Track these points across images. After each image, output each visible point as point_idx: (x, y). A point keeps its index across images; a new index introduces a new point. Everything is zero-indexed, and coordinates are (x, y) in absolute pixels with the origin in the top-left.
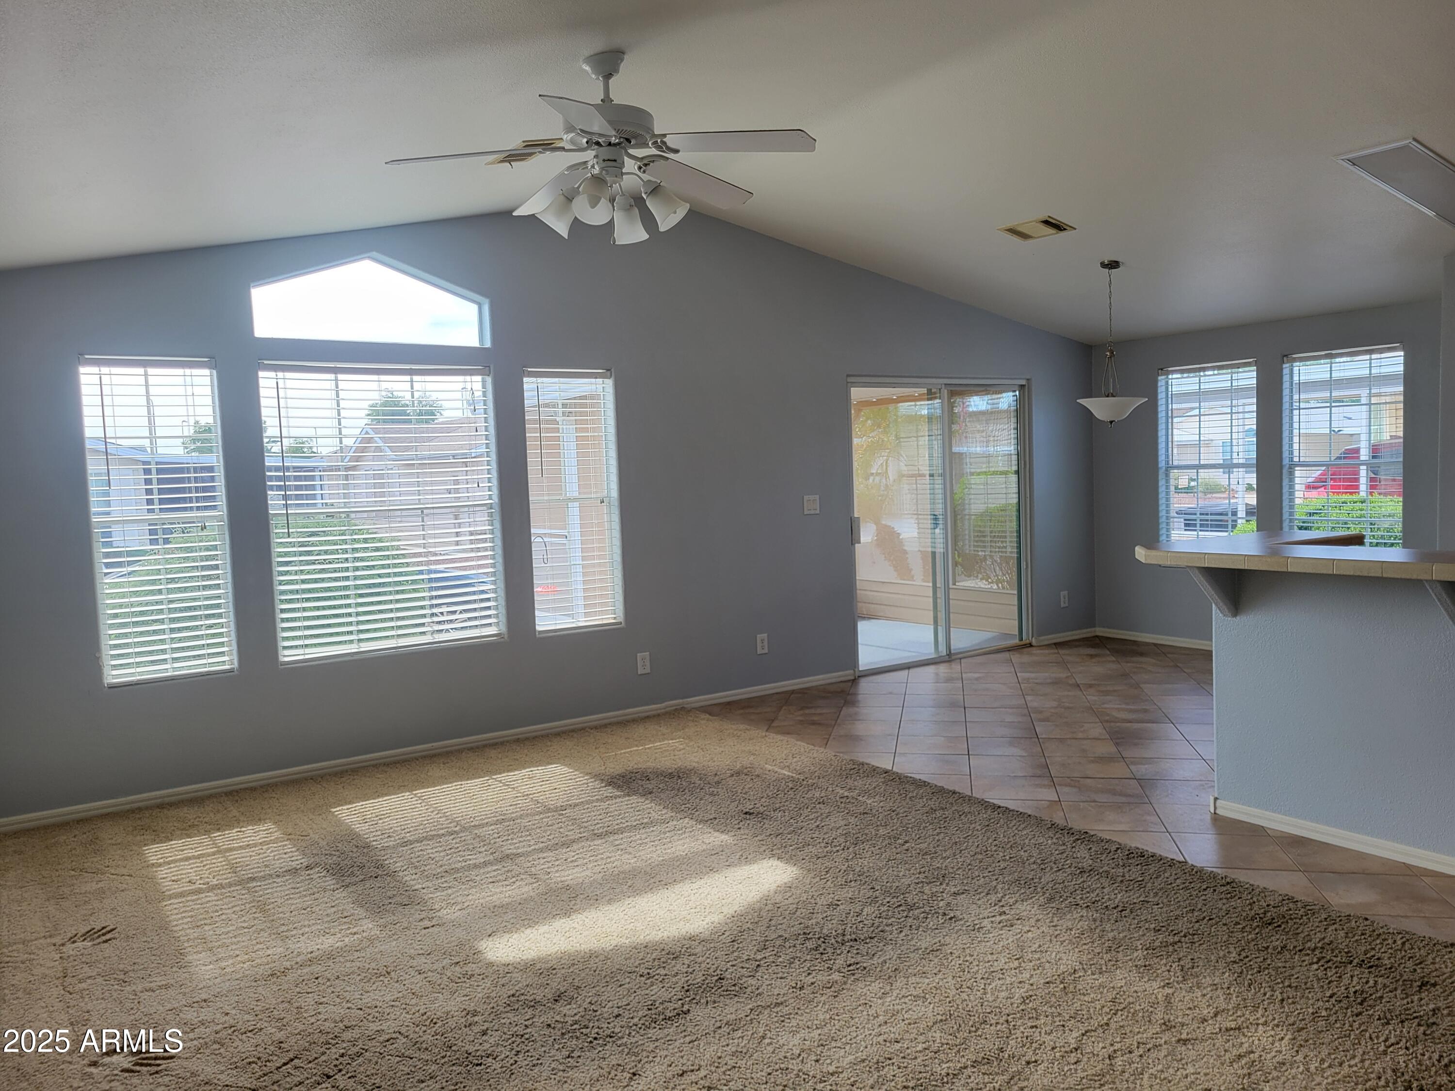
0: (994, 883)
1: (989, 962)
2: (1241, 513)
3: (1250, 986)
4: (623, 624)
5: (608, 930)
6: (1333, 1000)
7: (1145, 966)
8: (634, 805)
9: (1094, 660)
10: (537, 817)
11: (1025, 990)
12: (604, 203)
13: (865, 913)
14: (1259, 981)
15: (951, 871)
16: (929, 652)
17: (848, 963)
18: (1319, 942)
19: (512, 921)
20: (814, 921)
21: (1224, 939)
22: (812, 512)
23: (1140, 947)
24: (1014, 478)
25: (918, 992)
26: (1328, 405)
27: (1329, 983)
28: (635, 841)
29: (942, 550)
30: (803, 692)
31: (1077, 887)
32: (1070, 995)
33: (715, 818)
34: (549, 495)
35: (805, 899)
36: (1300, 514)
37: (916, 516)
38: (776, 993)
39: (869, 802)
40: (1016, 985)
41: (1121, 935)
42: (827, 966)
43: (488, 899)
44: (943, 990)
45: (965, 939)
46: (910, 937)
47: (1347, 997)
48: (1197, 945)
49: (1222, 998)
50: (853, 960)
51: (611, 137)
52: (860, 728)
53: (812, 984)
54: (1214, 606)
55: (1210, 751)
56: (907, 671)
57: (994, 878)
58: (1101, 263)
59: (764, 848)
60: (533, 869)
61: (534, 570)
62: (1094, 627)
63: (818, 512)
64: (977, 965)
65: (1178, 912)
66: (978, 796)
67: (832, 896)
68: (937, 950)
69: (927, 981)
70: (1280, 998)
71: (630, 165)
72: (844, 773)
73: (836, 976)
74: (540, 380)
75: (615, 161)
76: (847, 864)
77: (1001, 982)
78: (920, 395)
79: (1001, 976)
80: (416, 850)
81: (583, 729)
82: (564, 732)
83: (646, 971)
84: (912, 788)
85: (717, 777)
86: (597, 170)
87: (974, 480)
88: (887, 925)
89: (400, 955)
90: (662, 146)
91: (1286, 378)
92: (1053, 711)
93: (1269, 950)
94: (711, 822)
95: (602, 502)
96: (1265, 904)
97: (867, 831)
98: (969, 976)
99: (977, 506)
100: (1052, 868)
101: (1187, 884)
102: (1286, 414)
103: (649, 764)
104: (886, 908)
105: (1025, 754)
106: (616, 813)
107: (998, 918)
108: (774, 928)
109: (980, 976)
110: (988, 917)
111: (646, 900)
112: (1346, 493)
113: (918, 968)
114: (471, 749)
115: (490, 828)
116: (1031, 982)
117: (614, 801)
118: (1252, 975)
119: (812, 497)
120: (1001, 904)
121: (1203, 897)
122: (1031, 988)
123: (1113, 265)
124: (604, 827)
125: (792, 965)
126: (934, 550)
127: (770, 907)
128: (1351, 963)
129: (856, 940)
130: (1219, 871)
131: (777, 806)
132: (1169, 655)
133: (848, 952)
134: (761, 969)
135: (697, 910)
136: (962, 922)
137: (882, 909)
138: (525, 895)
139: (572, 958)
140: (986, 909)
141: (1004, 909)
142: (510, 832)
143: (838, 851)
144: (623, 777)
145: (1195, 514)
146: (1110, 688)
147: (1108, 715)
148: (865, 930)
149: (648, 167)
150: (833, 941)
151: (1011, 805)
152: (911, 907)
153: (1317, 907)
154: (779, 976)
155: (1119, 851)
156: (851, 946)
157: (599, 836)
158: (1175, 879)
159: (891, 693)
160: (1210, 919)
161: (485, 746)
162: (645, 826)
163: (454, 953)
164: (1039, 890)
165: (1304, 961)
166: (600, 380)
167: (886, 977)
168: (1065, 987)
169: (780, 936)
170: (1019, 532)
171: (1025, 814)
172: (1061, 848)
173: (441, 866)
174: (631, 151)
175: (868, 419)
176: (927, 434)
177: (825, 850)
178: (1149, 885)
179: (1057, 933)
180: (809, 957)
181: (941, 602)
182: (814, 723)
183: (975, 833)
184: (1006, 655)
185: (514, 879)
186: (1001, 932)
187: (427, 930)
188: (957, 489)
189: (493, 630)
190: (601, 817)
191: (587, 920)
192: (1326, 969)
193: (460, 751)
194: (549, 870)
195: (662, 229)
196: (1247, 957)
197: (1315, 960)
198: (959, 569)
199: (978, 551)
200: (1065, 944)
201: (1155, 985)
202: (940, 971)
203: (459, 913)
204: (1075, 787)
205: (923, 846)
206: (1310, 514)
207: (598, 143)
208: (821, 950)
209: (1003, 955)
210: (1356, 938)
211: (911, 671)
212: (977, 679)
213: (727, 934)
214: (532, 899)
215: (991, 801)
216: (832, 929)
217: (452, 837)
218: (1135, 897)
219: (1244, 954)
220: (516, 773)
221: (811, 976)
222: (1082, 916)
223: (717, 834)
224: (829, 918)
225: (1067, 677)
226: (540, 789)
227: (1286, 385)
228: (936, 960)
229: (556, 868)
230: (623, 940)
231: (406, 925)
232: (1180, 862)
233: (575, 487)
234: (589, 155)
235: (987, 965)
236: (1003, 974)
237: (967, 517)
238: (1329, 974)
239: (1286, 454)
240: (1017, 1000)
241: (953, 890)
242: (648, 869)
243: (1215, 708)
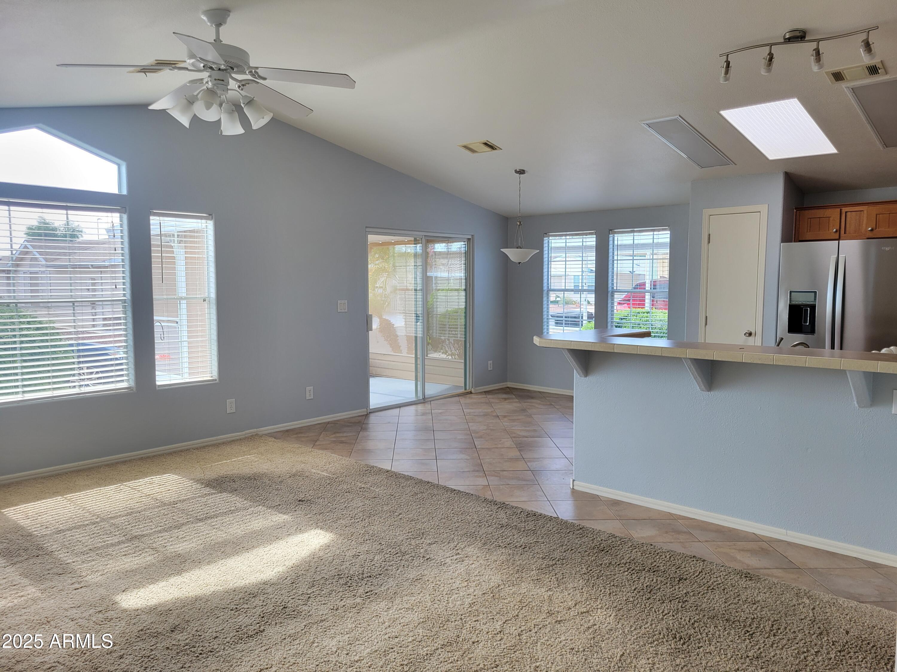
0: (453, 536)
1: (450, 584)
2: (585, 318)
3: (593, 586)
4: (217, 381)
5: (208, 582)
6: (636, 591)
7: (537, 580)
8: (224, 499)
9: (507, 401)
10: (156, 510)
11: (471, 599)
12: (215, 107)
13: (376, 559)
14: (598, 584)
15: (427, 530)
16: (411, 397)
17: (366, 591)
18: (628, 559)
19: (140, 580)
20: (344, 567)
21: (579, 561)
22: (343, 311)
23: (535, 569)
24: (463, 293)
25: (409, 605)
26: (631, 258)
27: (634, 582)
28: (226, 522)
29: (421, 335)
30: (335, 423)
31: (499, 535)
32: (496, 600)
33: (280, 505)
34: (167, 295)
35: (338, 553)
36: (616, 319)
37: (404, 314)
38: (320, 614)
39: (377, 490)
40: (466, 596)
41: (524, 562)
42: (353, 594)
43: (121, 567)
44: (424, 603)
45: (436, 571)
46: (403, 572)
47: (643, 589)
48: (565, 565)
49: (579, 595)
50: (369, 589)
51: (221, 65)
52: (371, 445)
53: (344, 606)
54: (575, 370)
55: (570, 453)
56: (399, 409)
57: (452, 533)
58: (515, 171)
59: (312, 522)
60: (154, 545)
61: (156, 344)
62: (507, 382)
63: (346, 310)
64: (443, 587)
65: (554, 547)
66: (442, 484)
67: (356, 550)
68: (420, 579)
69: (414, 598)
70: (609, 592)
71: (233, 84)
72: (362, 473)
73: (358, 600)
74: (161, 218)
75: (223, 80)
76: (364, 530)
77: (457, 595)
78: (408, 241)
79: (457, 592)
80: (68, 536)
81: (187, 450)
82: (175, 452)
83: (235, 607)
84: (403, 481)
85: (280, 478)
86: (210, 85)
87: (440, 293)
88: (389, 566)
89: (57, 609)
90: (254, 72)
91: (611, 242)
92: (484, 431)
93: (603, 566)
94: (278, 508)
95: (204, 300)
96: (600, 540)
97: (376, 509)
98: (439, 593)
99: (441, 309)
100: (485, 525)
101: (559, 531)
102: (610, 262)
103: (235, 472)
104: (388, 555)
105: (469, 458)
106: (212, 504)
107: (455, 557)
108: (318, 573)
109: (445, 593)
110: (449, 557)
111: (233, 560)
112: (639, 308)
113: (409, 591)
114: (108, 465)
115: (122, 519)
116: (474, 594)
117: (210, 497)
118: (594, 580)
119: (343, 302)
120: (456, 548)
121: (568, 538)
122: (475, 597)
123: (521, 172)
124: (204, 514)
125: (331, 596)
126: (416, 335)
127: (316, 560)
128: (644, 570)
129: (370, 576)
130: (575, 522)
131: (320, 495)
132: (547, 398)
133: (366, 584)
134: (311, 600)
135: (268, 565)
136: (434, 561)
137: (386, 556)
138: (149, 563)
139: (183, 602)
140: (448, 552)
141: (458, 551)
142: (137, 520)
143: (358, 522)
144: (217, 480)
145: (562, 317)
146: (515, 418)
147: (515, 434)
148: (376, 570)
149: (245, 87)
150: (356, 578)
151: (462, 489)
152: (404, 554)
153: (627, 540)
154: (322, 603)
155: (522, 513)
156: (368, 581)
157: (201, 520)
158: (553, 528)
159: (389, 423)
160: (572, 550)
161: (117, 463)
162: (232, 512)
163: (98, 605)
164: (478, 538)
165: (620, 570)
166: (204, 221)
167: (389, 598)
168: (493, 596)
169: (323, 578)
170: (466, 325)
171: (470, 493)
172: (490, 513)
173: (87, 546)
174: (233, 75)
175: (375, 254)
176: (413, 264)
177: (351, 522)
178: (539, 532)
179: (488, 564)
180: (341, 590)
181: (420, 367)
182: (342, 442)
183: (441, 506)
184: (457, 399)
185: (141, 552)
186: (457, 565)
187: (77, 590)
188: (430, 299)
189: (125, 385)
190: (202, 507)
191: (193, 576)
192: (632, 574)
193: (99, 467)
194: (165, 545)
195: (255, 127)
196: (591, 570)
197: (626, 570)
198: (430, 347)
199: (441, 336)
200: (493, 570)
201: (543, 590)
202: (421, 592)
203: (101, 577)
204: (497, 476)
205: (411, 516)
206: (622, 319)
207: (211, 68)
208: (349, 584)
209: (458, 579)
210: (647, 556)
211: (401, 408)
212: (441, 413)
213: (288, 578)
214: (154, 564)
215: (450, 487)
216: (355, 571)
217: (95, 525)
218: (532, 539)
219: (589, 569)
220: (140, 480)
221: (343, 601)
222: (502, 553)
223: (280, 515)
224: (353, 564)
225: (492, 412)
226: (158, 490)
227: (611, 246)
228: (419, 585)
229: (171, 543)
230: (219, 588)
231: (61, 588)
232: (555, 518)
233: (184, 290)
234: (205, 75)
235: (449, 586)
236: (458, 590)
237: (435, 316)
238: (634, 577)
239: (610, 285)
240: (466, 606)
241: (429, 542)
242: (235, 540)
243: (574, 428)
